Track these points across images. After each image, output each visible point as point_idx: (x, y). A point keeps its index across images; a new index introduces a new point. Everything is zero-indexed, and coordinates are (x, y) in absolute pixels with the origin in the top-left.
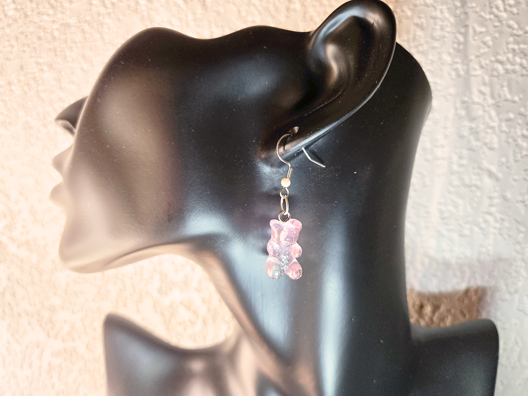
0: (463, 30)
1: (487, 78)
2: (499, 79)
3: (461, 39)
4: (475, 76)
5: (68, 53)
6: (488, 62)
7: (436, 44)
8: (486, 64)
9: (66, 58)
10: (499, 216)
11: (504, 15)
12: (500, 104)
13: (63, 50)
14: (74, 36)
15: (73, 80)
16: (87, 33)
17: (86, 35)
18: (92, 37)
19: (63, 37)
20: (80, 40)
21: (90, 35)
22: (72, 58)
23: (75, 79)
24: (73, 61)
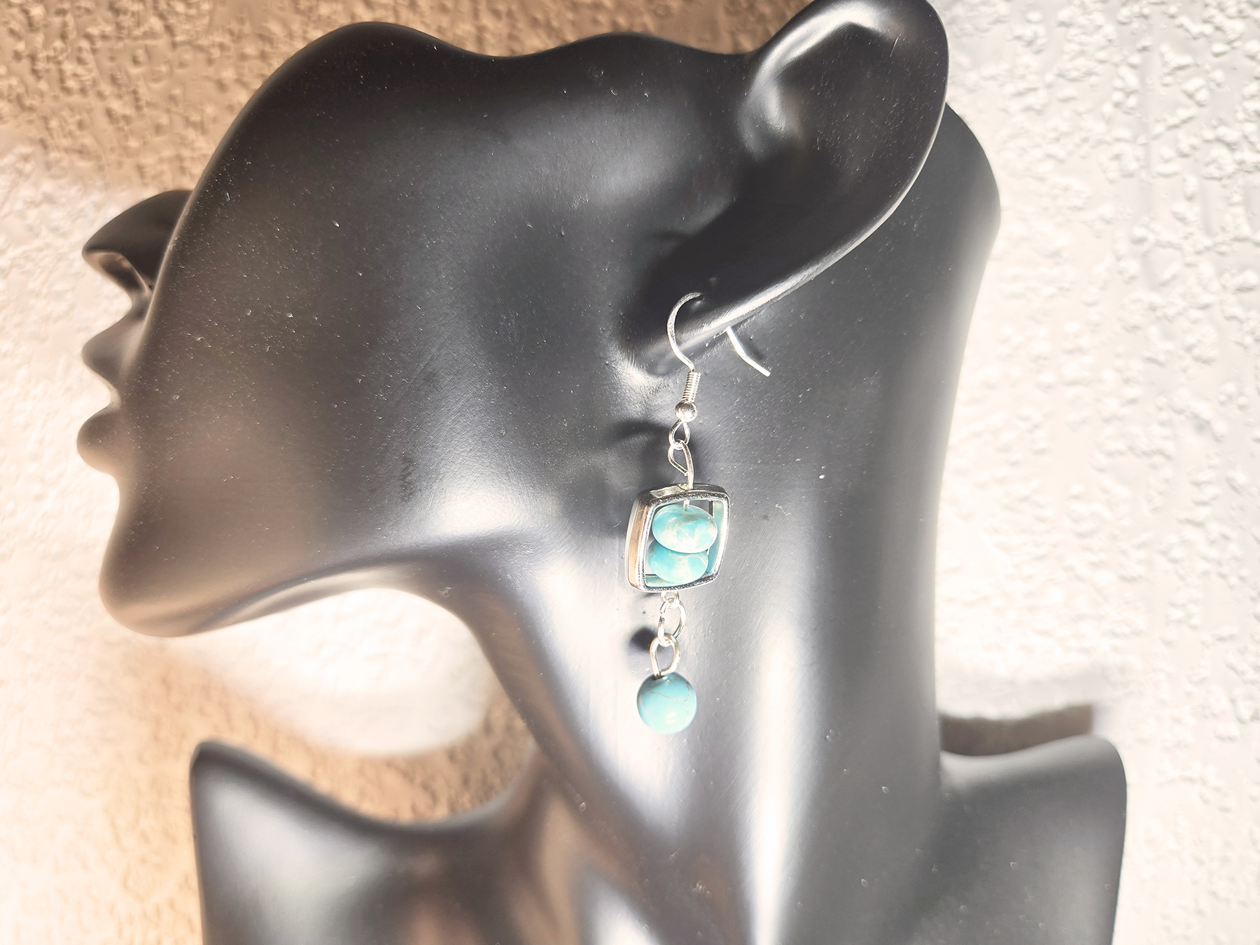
0: (1136, 59)
1: (1192, 183)
2: (1224, 186)
3: (1132, 80)
4: (1166, 176)
5: (69, 67)
6: (1195, 141)
7: (1069, 91)
8: (1194, 148)
9: (62, 80)
10: (1215, 528)
11: (1238, 26)
12: (1224, 248)
13: (55, 57)
14: (86, 18)
15: (82, 145)
16: (125, 12)
17: (122, 18)
18: (138, 24)
19: (57, 21)
20: (104, 31)
21: (132, 19)
22: (81, 81)
23: (88, 140)
24: (83, 91)
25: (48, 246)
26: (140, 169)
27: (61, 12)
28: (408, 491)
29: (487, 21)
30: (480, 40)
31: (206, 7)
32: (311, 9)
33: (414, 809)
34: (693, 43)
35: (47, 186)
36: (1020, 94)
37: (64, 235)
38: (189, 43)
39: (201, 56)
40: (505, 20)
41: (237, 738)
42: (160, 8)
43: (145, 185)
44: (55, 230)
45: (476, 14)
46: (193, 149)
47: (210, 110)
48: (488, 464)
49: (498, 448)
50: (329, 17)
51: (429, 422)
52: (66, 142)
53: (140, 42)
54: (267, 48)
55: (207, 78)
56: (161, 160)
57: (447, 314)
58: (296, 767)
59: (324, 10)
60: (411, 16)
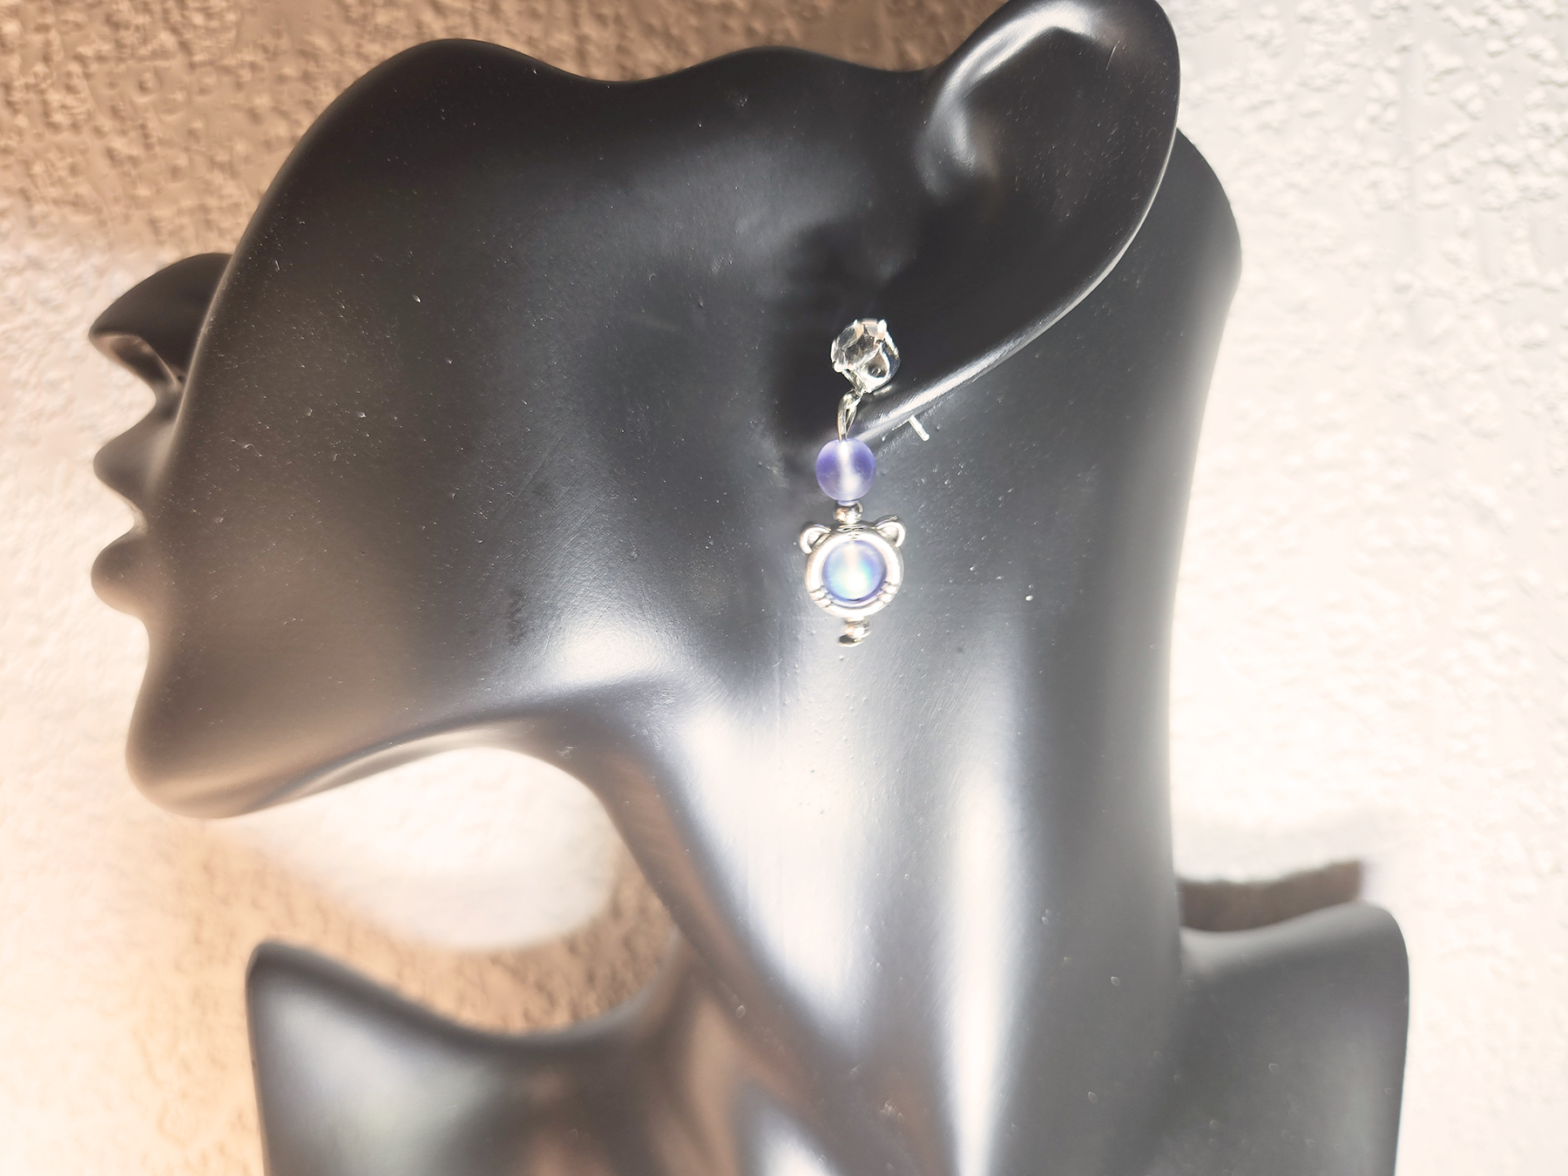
0: (1394, 61)
1: (1466, 215)
2: (1504, 219)
3: (1389, 87)
4: (1435, 207)
5: (55, 97)
6: (1468, 163)
7: (1314, 103)
8: (1467, 171)
9: (46, 114)
10: (1503, 640)
11: (1517, 18)
12: (1506, 296)
13: (36, 85)
14: (75, 35)
15: (77, 196)
16: (127, 26)
17: (123, 33)
18: (145, 41)
19: (37, 39)
20: (100, 51)
21: (137, 35)
22: (72, 114)
23: (84, 189)
24: (75, 127)
25: (36, 323)
26: (153, 224)
27: (43, 28)
28: (518, 632)
29: (590, 29)
30: (581, 56)
31: (231, 17)
32: (365, 18)
33: (526, 1015)
34: (849, 55)
35: (33, 248)
36: (1254, 109)
37: (57, 309)
38: (211, 63)
39: (227, 79)
40: (612, 27)
41: (301, 935)
42: (172, 21)
43: (160, 243)
44: (44, 303)
45: (575, 21)
46: (221, 197)
47: (241, 147)
48: (617, 595)
49: (627, 575)
50: (389, 27)
51: (541, 545)
52: (54, 192)
53: (148, 63)
54: (312, 67)
55: (236, 107)
56: (180, 212)
57: (560, 409)
58: (377, 968)
59: (382, 18)
60: (494, 25)
